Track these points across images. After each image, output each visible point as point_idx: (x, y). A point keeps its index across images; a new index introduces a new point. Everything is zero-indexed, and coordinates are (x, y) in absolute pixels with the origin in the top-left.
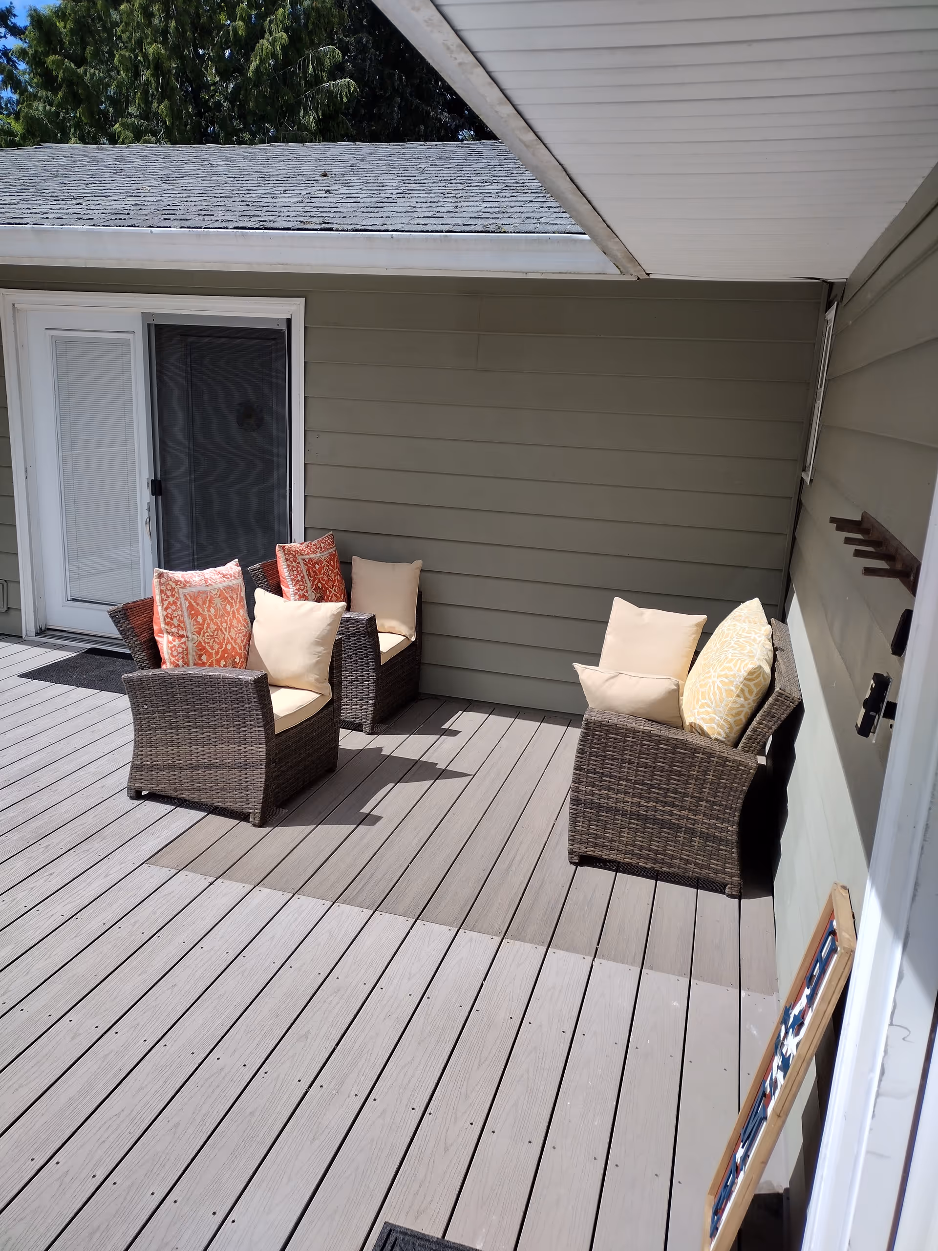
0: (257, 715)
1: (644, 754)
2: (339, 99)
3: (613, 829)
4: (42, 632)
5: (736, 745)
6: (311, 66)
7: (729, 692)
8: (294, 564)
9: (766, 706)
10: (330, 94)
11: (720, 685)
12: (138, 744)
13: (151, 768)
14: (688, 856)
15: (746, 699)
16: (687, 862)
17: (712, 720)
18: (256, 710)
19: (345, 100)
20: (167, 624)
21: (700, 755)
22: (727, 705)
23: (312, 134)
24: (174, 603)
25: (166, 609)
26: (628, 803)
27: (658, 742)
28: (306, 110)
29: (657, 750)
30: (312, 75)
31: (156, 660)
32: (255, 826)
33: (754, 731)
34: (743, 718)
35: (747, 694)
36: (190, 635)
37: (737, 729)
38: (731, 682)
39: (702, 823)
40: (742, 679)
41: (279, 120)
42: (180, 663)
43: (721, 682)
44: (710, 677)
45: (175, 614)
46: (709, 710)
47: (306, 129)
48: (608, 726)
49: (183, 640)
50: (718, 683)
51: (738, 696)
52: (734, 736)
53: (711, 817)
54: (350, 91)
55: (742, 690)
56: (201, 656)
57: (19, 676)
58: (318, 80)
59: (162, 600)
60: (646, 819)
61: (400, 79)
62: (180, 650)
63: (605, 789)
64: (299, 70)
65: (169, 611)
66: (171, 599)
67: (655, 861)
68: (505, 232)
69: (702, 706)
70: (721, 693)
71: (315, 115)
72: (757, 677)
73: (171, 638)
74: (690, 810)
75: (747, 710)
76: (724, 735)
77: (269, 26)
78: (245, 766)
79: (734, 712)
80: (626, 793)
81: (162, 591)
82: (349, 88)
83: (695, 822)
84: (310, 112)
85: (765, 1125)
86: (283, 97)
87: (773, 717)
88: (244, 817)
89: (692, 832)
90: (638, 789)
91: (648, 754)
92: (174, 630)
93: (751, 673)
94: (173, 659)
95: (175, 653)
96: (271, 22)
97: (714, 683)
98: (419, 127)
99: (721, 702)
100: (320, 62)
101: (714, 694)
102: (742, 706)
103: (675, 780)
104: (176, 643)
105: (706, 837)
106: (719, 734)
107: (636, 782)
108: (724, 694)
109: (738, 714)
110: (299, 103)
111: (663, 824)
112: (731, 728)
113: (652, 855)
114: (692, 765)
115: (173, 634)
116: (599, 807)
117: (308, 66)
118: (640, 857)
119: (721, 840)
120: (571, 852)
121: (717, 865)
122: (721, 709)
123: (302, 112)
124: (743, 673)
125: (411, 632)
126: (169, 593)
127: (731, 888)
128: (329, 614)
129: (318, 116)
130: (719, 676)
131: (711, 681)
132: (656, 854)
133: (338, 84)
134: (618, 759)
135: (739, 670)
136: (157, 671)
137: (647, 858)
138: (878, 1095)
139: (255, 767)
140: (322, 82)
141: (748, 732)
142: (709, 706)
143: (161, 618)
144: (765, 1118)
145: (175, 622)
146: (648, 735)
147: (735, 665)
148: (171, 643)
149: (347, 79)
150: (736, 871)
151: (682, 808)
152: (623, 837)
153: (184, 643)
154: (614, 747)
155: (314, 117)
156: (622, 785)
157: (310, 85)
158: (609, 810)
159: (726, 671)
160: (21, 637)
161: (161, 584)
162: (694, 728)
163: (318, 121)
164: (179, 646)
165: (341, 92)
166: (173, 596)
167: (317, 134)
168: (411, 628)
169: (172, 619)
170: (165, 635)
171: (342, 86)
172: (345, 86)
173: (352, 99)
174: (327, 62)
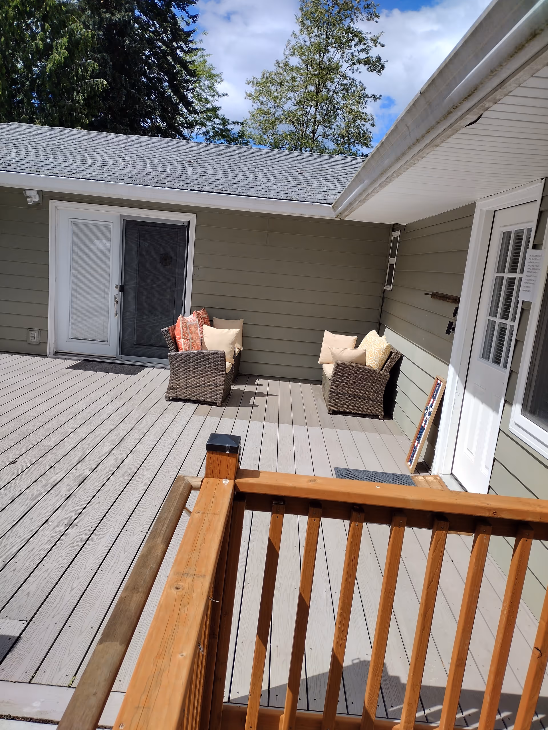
0: (223, 366)
1: (355, 374)
2: (97, 89)
3: (344, 401)
4: (56, 353)
5: (382, 370)
6: (80, 70)
7: (380, 353)
8: (200, 319)
9: (392, 357)
10: (92, 86)
11: (377, 352)
12: (171, 380)
13: (176, 389)
14: (367, 407)
15: (385, 355)
16: (367, 409)
17: (374, 363)
18: (223, 364)
19: (100, 90)
20: (183, 335)
21: (373, 373)
22: (379, 358)
23: (81, 105)
24: (186, 327)
25: (183, 330)
26: (349, 391)
27: (360, 369)
28: (77, 92)
29: (360, 372)
30: (80, 75)
31: (177, 349)
32: (219, 407)
33: (388, 365)
34: (384, 362)
35: (385, 353)
36: (190, 340)
37: (382, 366)
38: (381, 350)
39: (372, 395)
40: (384, 349)
41: (61, 96)
42: (188, 349)
43: (377, 351)
44: (373, 350)
45: (186, 331)
46: (373, 360)
47: (77, 102)
48: (344, 365)
49: (188, 341)
50: (376, 351)
51: (383, 354)
52: (381, 368)
53: (375, 393)
54: (103, 86)
55: (384, 352)
56: (193, 347)
57: (66, 368)
58: (84, 78)
59: (183, 326)
60: (355, 396)
61: (125, 79)
62: (187, 345)
63: (342, 387)
64: (73, 71)
65: (184, 330)
66: (185, 326)
67: (357, 410)
68: (295, 200)
69: (371, 359)
70: (377, 354)
71: (83, 96)
72: (389, 348)
73: (184, 340)
74: (369, 392)
75: (385, 359)
76: (378, 368)
77: (56, 45)
78: (216, 385)
79: (381, 360)
80: (348, 388)
81: (182, 323)
82: (103, 84)
83: (370, 395)
84: (80, 94)
85: (424, 431)
86: (63, 84)
87: (394, 360)
88: (213, 404)
89: (369, 399)
90: (353, 386)
91: (356, 374)
92: (186, 337)
93: (387, 347)
94: (185, 348)
95: (186, 346)
96: (57, 43)
97: (374, 351)
98: (136, 106)
99: (377, 357)
100: (85, 69)
101: (375, 354)
102: (384, 358)
103: (364, 382)
104: (186, 342)
105: (374, 400)
106: (376, 367)
107: (352, 384)
108: (378, 355)
109: (382, 361)
110: (73, 89)
111: (360, 397)
112: (380, 365)
113: (356, 408)
114: (370, 376)
115: (185, 339)
116: (340, 393)
117: (78, 69)
118: (352, 409)
119: (378, 401)
120: (329, 410)
121: (377, 409)
122: (377, 359)
123: (75, 94)
124: (385, 347)
125: (241, 347)
126: (184, 323)
127: (381, 417)
128: (235, 333)
129: (84, 97)
130: (376, 349)
131: (373, 351)
132: (357, 408)
133: (96, 81)
134: (346, 376)
135: (383, 346)
136: (178, 353)
137: (354, 409)
138: (453, 409)
139: (220, 385)
140: (86, 79)
141: (386, 366)
142: (373, 359)
143: (182, 333)
144: (424, 429)
145: (186, 334)
146: (357, 367)
147: (382, 345)
148: (184, 342)
149: (102, 79)
150: (382, 410)
151: (367, 391)
152: (347, 403)
153: (188, 342)
154: (346, 372)
155: (82, 97)
156: (347, 385)
157: (78, 79)
158: (342, 394)
159: (379, 347)
160: (46, 356)
161: (182, 320)
162: (368, 366)
163: (84, 99)
164: (187, 343)
165: (98, 85)
166: (185, 325)
167: (84, 106)
168: (241, 345)
169: (185, 333)
170: (182, 339)
171: (98, 83)
172: (101, 83)
173: (105, 90)
174: (90, 69)
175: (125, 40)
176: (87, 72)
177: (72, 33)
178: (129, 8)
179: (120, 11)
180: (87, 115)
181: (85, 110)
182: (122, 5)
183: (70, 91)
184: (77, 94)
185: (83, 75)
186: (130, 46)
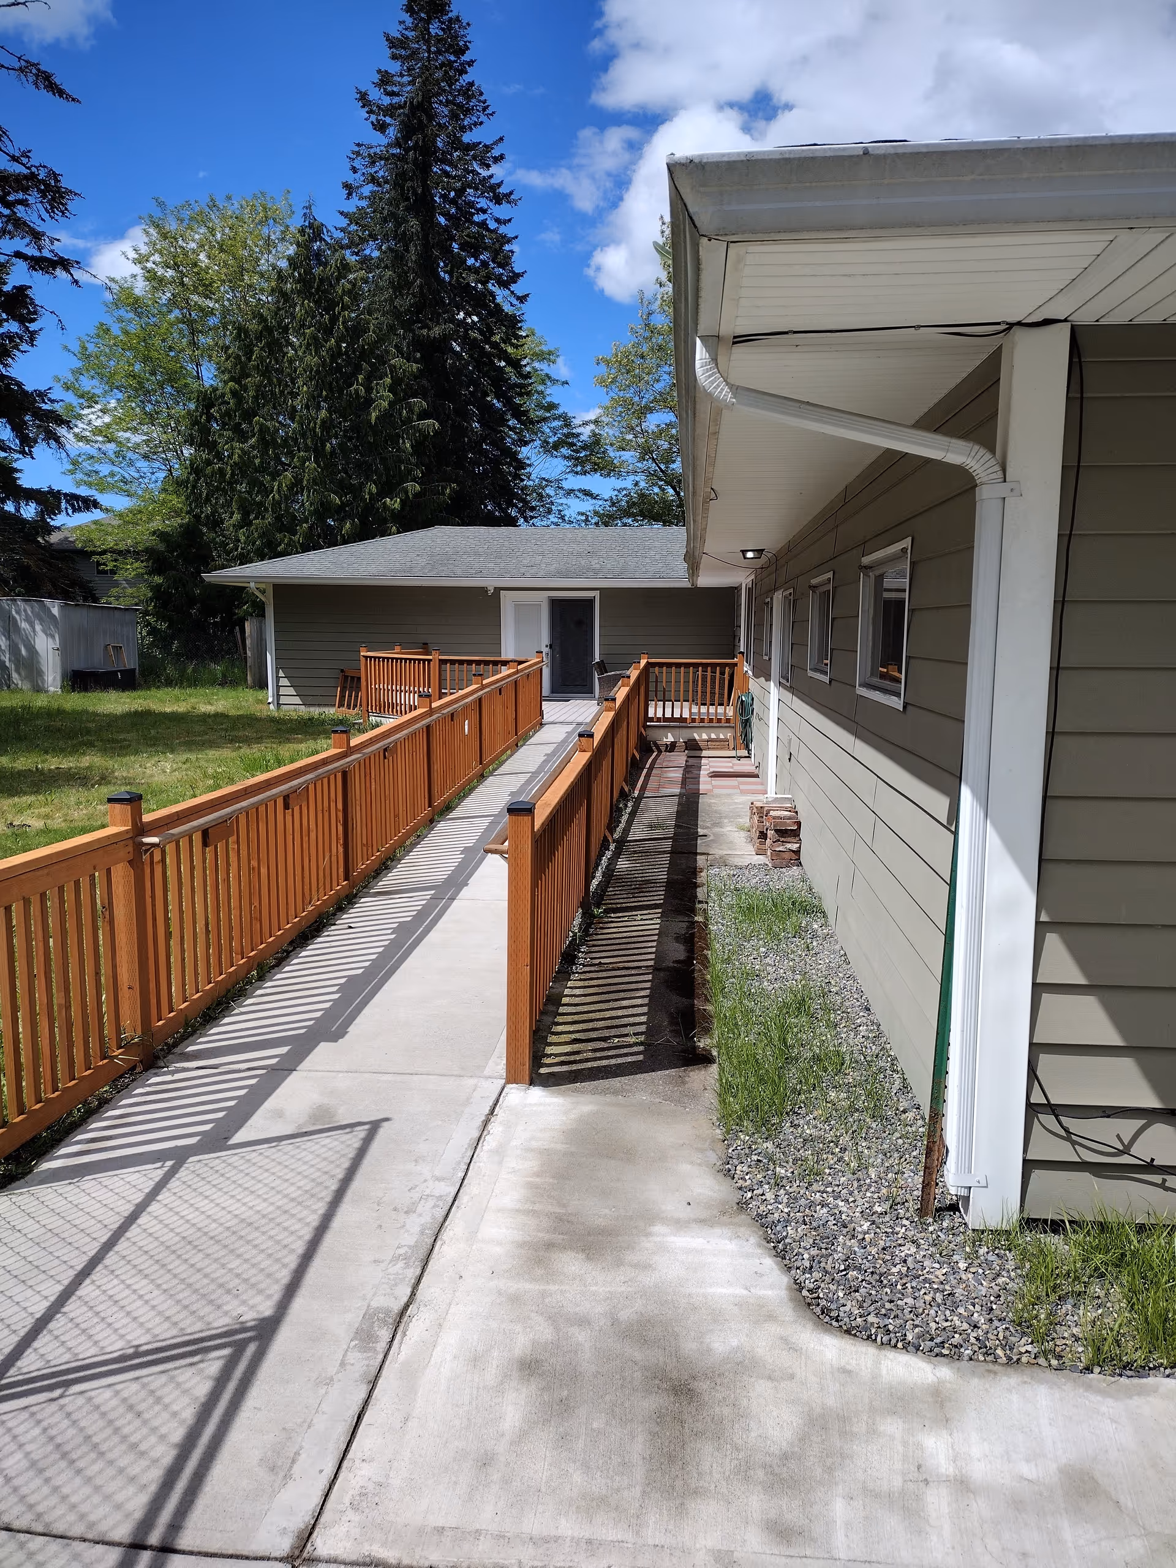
2: (426, 432)
10: (420, 430)
19: (431, 433)
28: (403, 439)
30: (406, 417)
54: (434, 428)
58: (409, 420)
64: (398, 415)
71: (410, 443)
82: (434, 426)
84: (406, 441)
96: (377, 384)
100: (411, 411)
110: (398, 436)
117: (404, 412)
123: (401, 441)
129: (412, 443)
133: (425, 423)
140: (413, 421)
149: (432, 421)
155: (410, 445)
157: (404, 423)
163: (412, 446)
165: (428, 428)
171: (428, 425)
172: (431, 424)
173: (436, 432)
174: (416, 409)
175: (447, 359)
176: (413, 413)
177: (393, 368)
178: (449, 318)
179: (438, 323)
180: (417, 466)
181: (413, 460)
182: (439, 315)
183: (394, 439)
184: (404, 442)
185: (409, 417)
186: (453, 365)
